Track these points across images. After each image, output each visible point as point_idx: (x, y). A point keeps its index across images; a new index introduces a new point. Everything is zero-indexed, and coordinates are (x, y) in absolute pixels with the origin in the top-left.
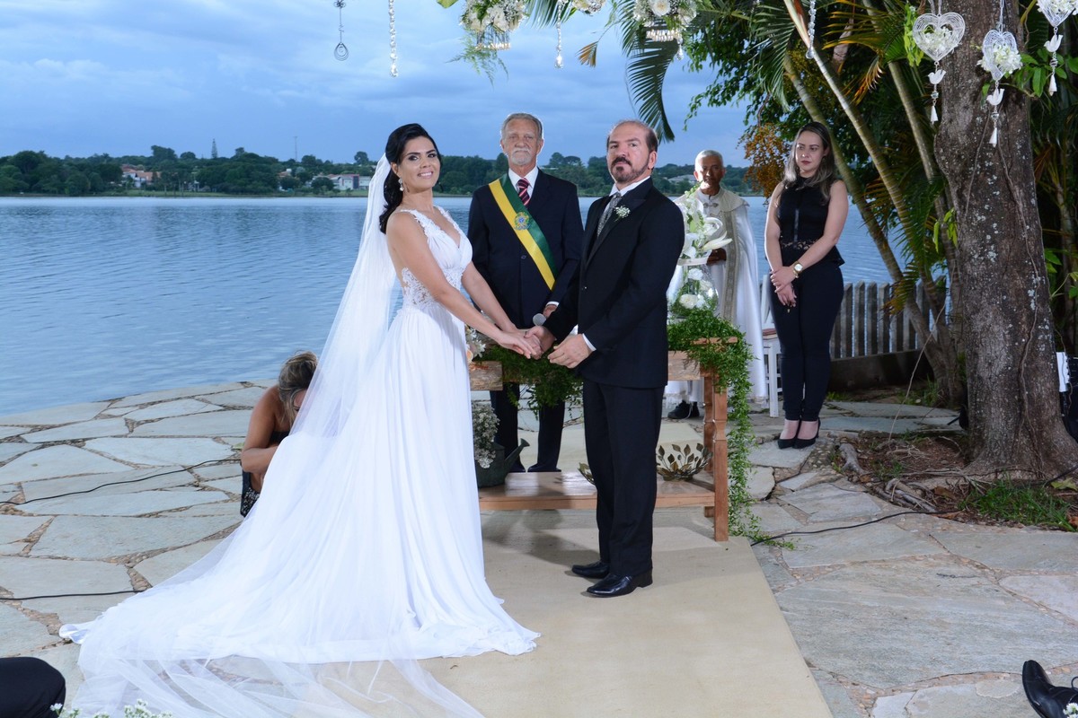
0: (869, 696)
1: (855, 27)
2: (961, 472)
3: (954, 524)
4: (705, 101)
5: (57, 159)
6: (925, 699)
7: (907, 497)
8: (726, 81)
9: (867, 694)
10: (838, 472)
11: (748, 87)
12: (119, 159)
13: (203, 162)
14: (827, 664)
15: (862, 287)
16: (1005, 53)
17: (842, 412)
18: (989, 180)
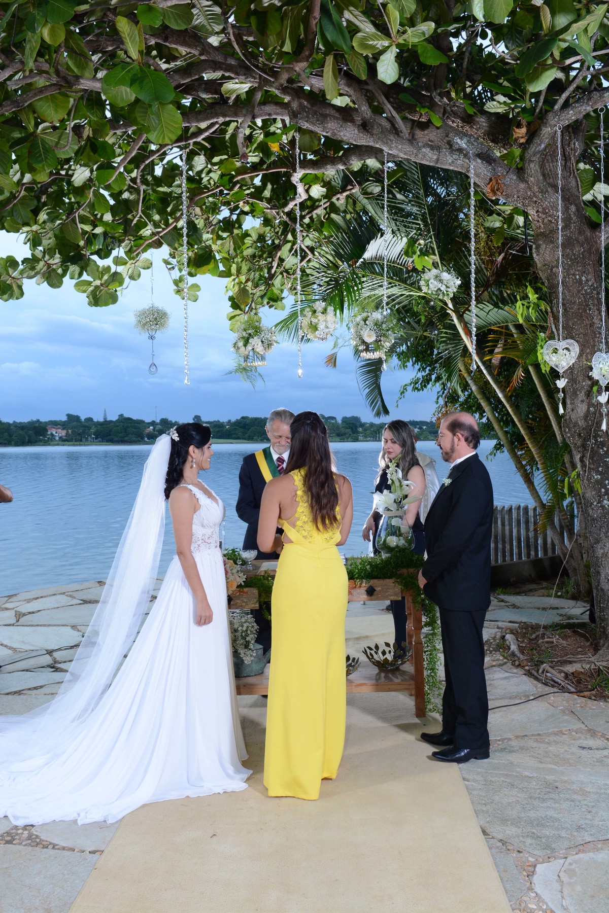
0: (530, 864)
1: (504, 345)
2: (592, 659)
3: (589, 701)
4: (410, 388)
5: (8, 424)
6: (573, 867)
7: (555, 679)
8: (423, 376)
9: (529, 861)
10: (505, 658)
11: (438, 378)
12: (46, 423)
13: (98, 423)
14: (498, 831)
15: (519, 508)
17: (507, 604)
18: (601, 450)
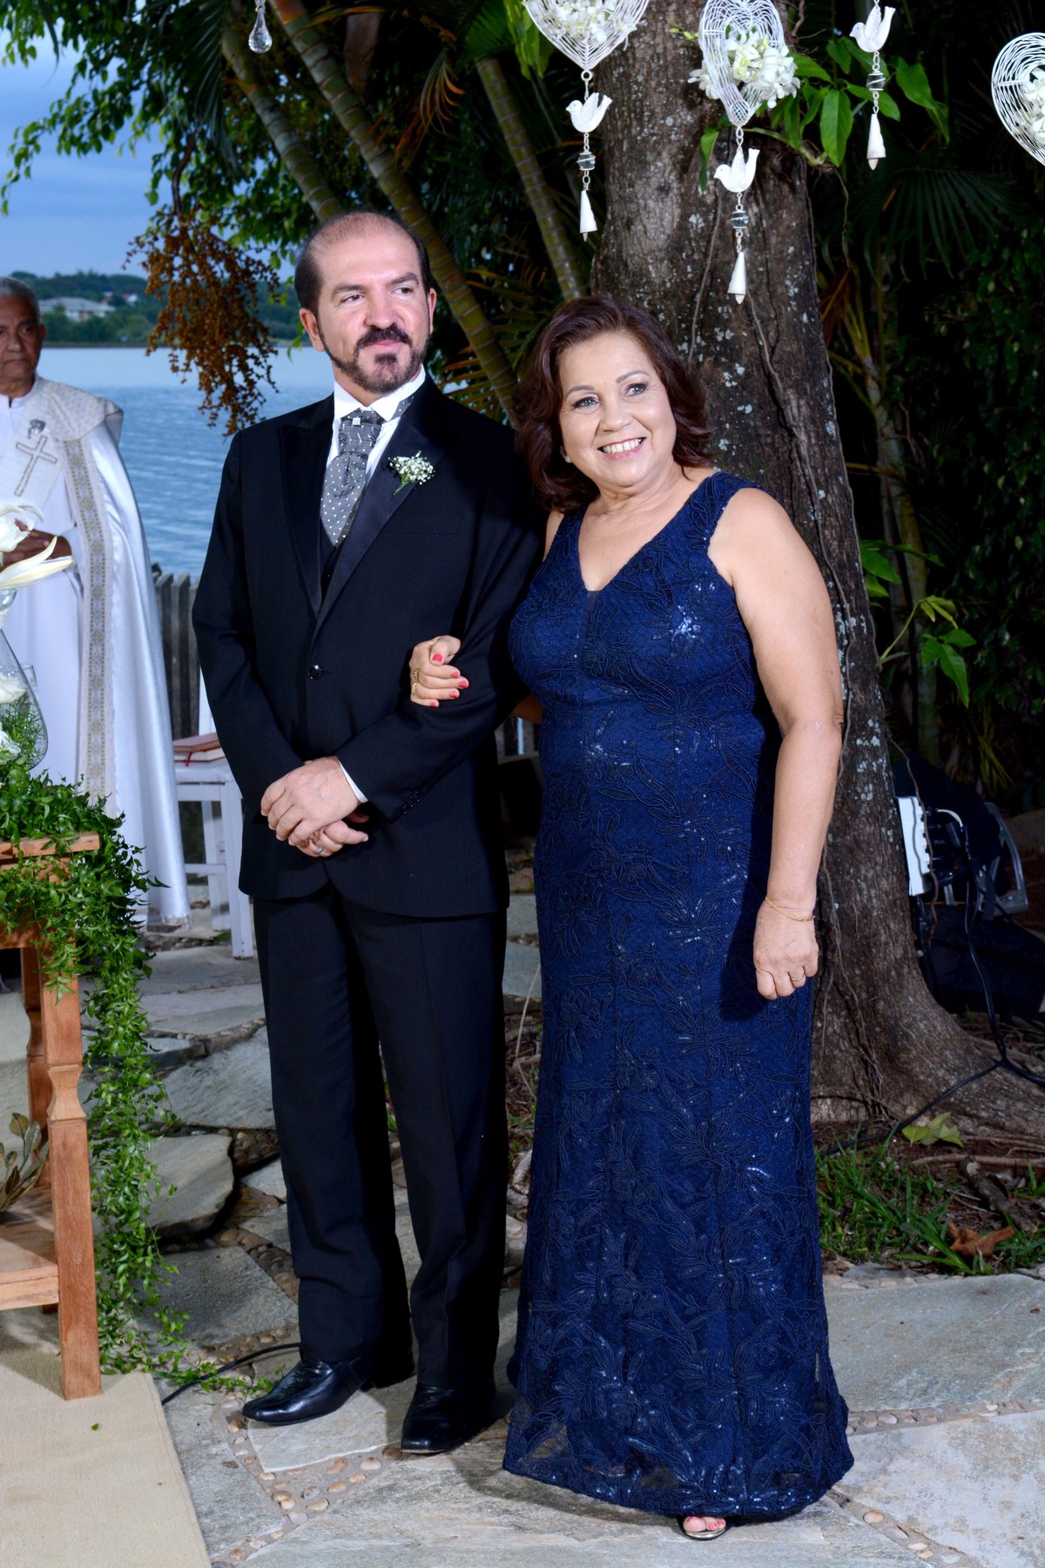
4: (49, 140)
8: (95, 93)
16: (756, 55)
18: (726, 375)
